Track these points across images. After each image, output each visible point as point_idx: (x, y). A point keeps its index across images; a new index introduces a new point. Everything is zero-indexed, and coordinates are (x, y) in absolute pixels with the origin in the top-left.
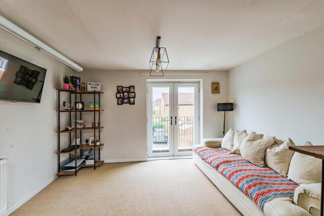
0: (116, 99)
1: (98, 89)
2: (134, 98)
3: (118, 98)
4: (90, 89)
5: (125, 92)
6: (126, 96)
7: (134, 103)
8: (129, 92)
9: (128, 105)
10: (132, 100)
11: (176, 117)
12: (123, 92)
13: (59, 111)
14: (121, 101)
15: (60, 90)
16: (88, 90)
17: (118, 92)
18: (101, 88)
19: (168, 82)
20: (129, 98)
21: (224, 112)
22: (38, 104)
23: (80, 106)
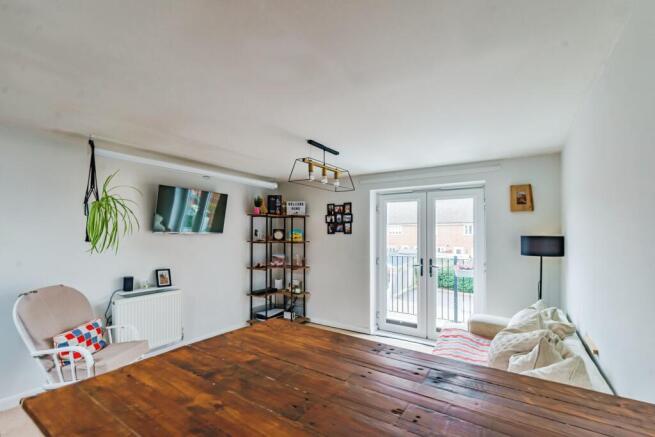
0: (326, 225)
1: (302, 211)
2: (351, 222)
3: (329, 224)
4: (290, 212)
5: (338, 213)
6: (339, 220)
7: (350, 232)
8: (343, 213)
9: (342, 234)
10: (347, 226)
11: (431, 261)
12: (335, 215)
13: (252, 242)
14: (333, 228)
15: (253, 216)
16: (288, 214)
17: (329, 213)
18: (307, 209)
19: (414, 191)
20: (343, 223)
21: (539, 258)
22: (220, 234)
23: (279, 235)
